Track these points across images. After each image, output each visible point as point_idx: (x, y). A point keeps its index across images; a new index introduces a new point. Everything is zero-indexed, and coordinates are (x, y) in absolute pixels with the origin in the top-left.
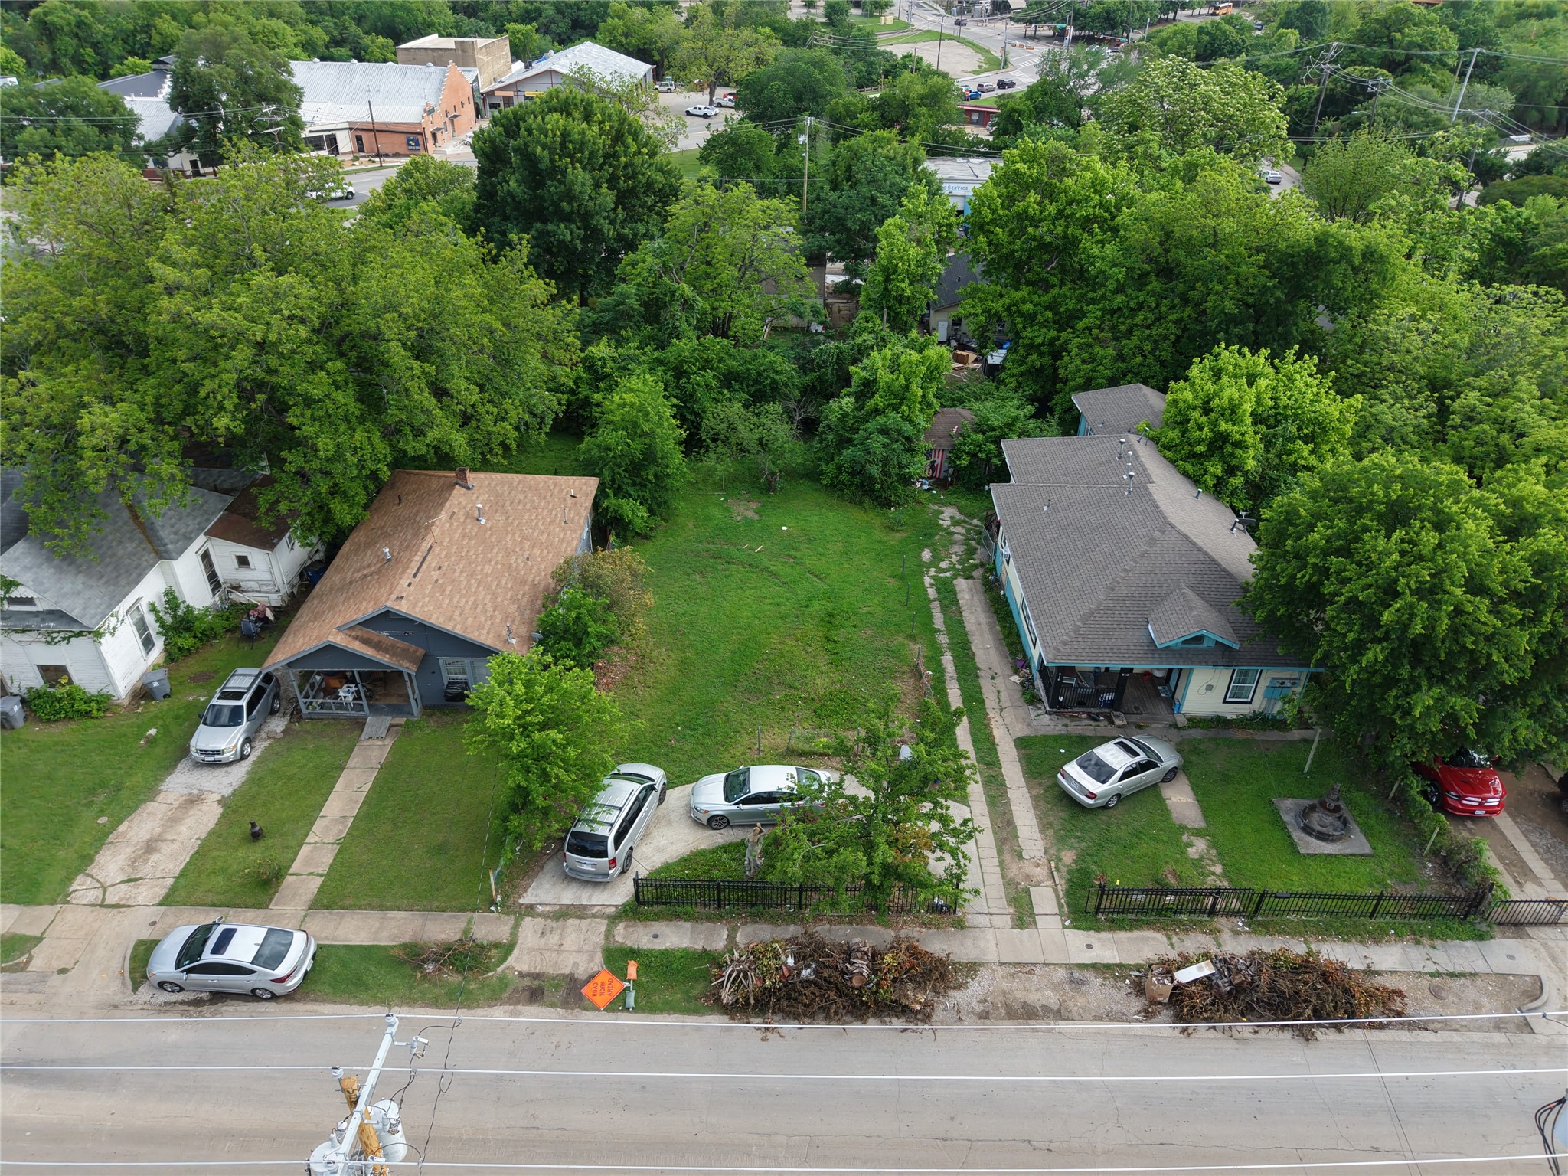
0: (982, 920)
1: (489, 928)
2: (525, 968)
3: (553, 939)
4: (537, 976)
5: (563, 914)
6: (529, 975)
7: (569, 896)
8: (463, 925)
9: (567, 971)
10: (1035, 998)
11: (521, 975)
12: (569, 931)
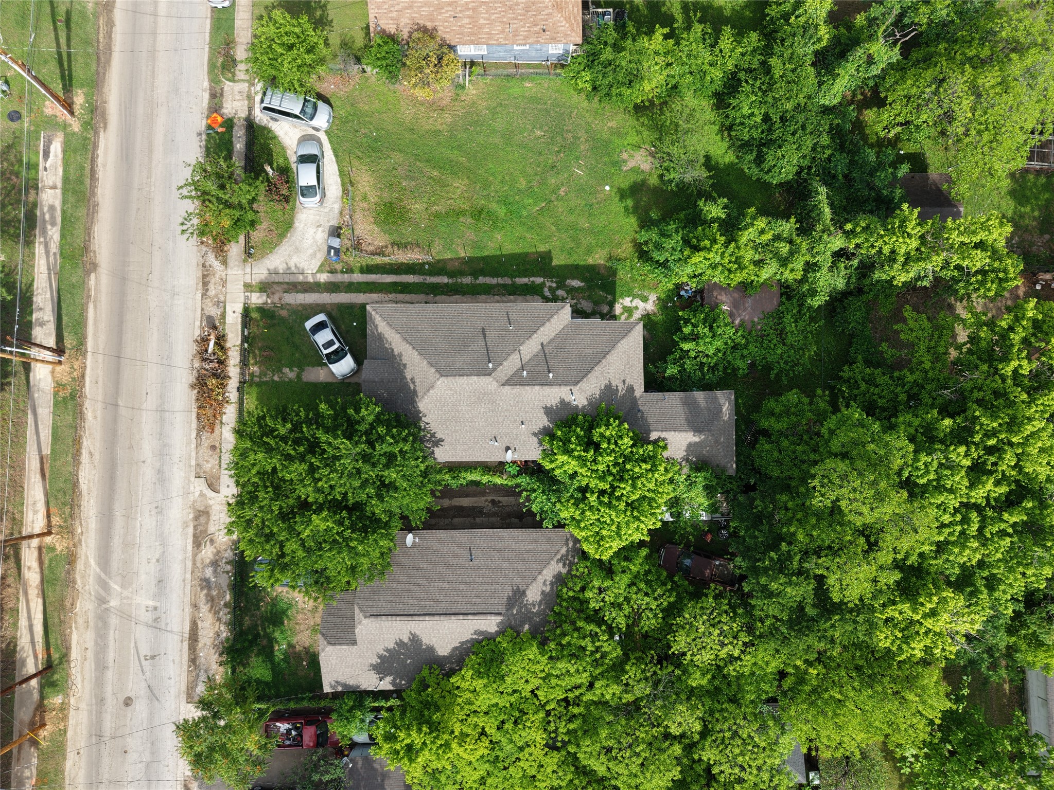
0: (248, 270)
1: (242, 70)
2: (225, 89)
4: (222, 95)
5: (250, 98)
6: (222, 91)
8: (243, 59)
9: (224, 105)
10: (211, 286)
12: (242, 102)
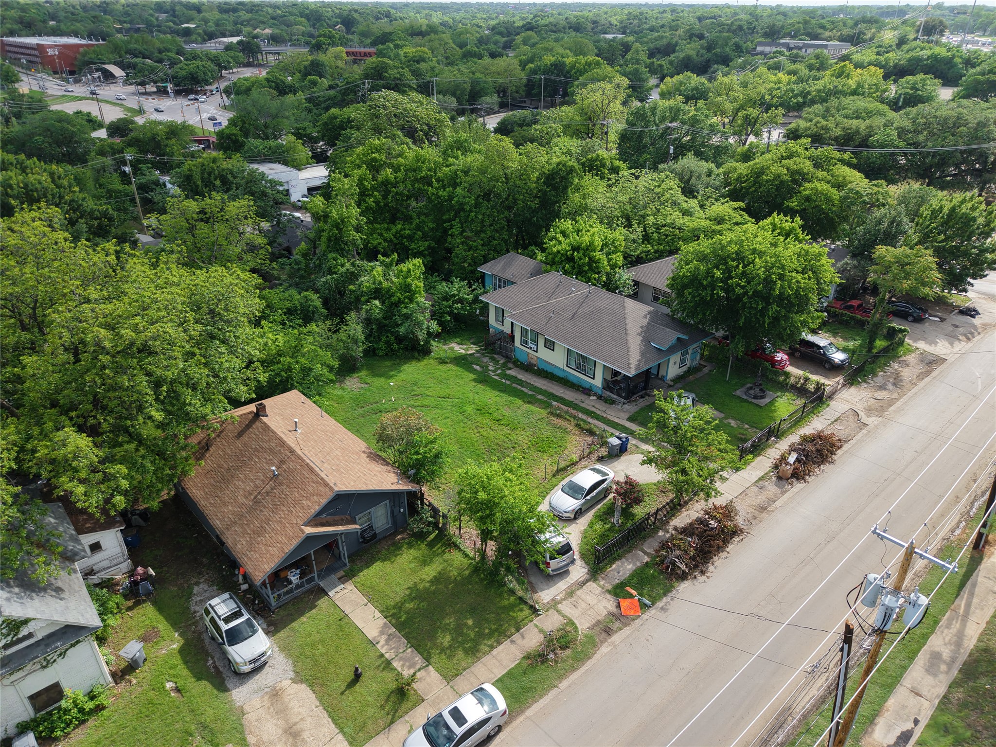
1: (550, 622)
2: (588, 625)
3: (583, 605)
4: (598, 623)
5: (570, 593)
6: (594, 625)
7: (562, 585)
8: (536, 630)
9: (605, 613)
10: (759, 501)
11: (590, 628)
12: (583, 596)
